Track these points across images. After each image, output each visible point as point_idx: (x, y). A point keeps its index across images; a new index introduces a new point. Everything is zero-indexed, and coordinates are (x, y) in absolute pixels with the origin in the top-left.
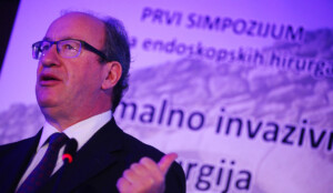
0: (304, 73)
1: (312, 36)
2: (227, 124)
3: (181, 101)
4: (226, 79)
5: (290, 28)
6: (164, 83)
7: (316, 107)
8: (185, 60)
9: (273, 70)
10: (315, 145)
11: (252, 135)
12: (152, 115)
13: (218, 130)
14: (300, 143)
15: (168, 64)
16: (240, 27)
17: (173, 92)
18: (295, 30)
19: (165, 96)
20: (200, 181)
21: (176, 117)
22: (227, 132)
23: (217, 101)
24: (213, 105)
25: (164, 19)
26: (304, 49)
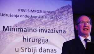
0: (52, 19)
1: (51, 12)
2: (41, 30)
3: (31, 27)
4: (38, 22)
5: (47, 11)
6: (27, 24)
7: (56, 26)
8: (29, 19)
9: (46, 19)
10: (57, 33)
11: (46, 32)
12: (26, 30)
13: (40, 32)
14: (55, 32)
15: (26, 20)
16: (38, 12)
17: (29, 25)
18: (48, 11)
19: (28, 26)
20: (39, 42)
21: (31, 30)
22: (41, 32)
23: (38, 26)
24: (37, 27)
25: (23, 11)
26: (51, 15)
